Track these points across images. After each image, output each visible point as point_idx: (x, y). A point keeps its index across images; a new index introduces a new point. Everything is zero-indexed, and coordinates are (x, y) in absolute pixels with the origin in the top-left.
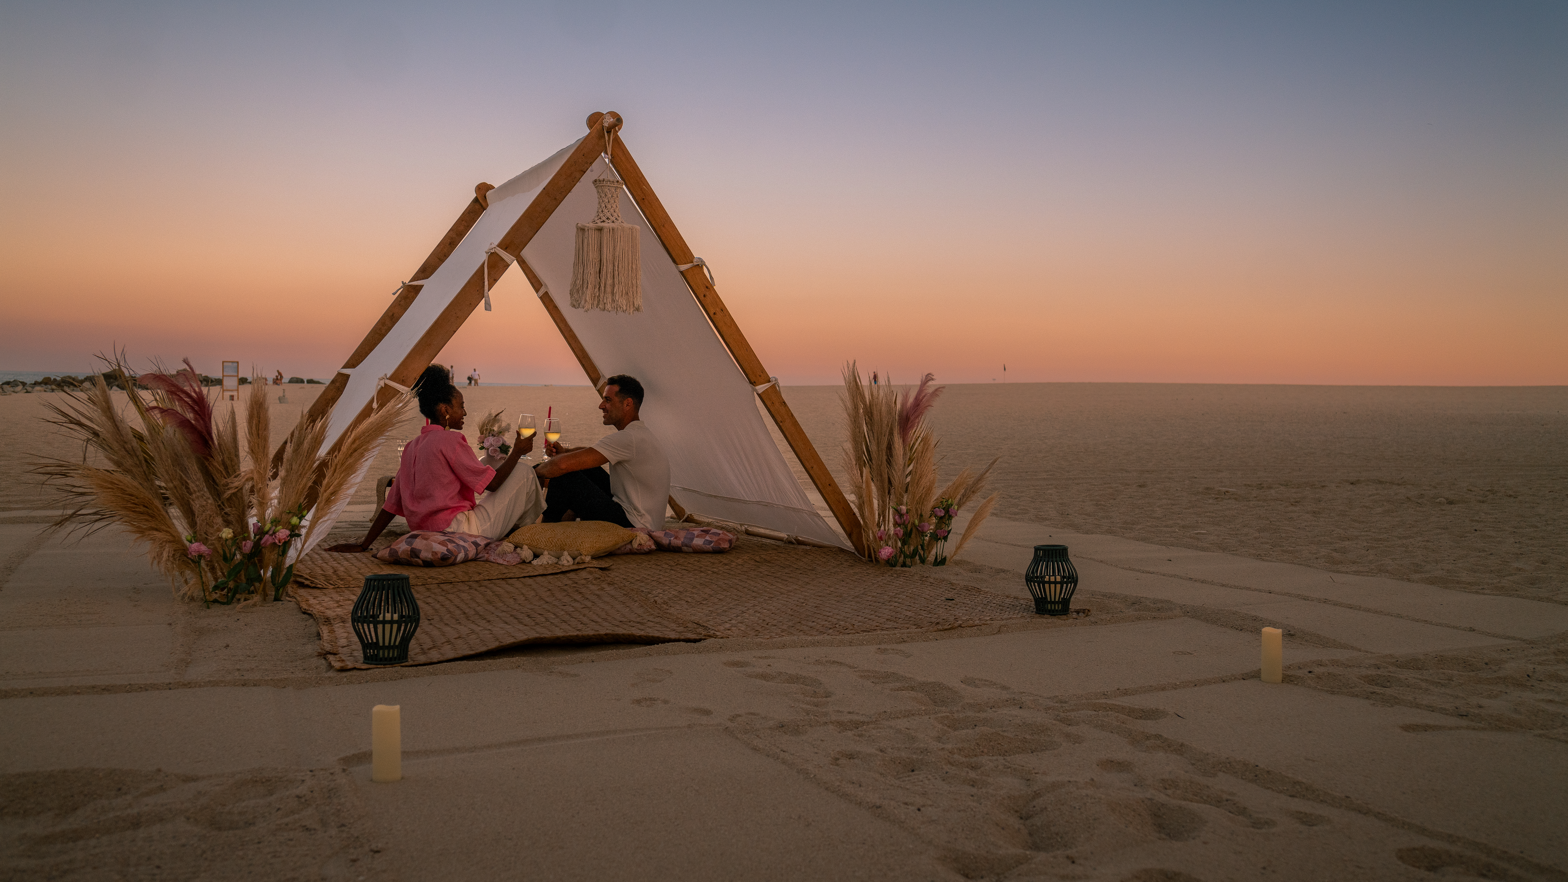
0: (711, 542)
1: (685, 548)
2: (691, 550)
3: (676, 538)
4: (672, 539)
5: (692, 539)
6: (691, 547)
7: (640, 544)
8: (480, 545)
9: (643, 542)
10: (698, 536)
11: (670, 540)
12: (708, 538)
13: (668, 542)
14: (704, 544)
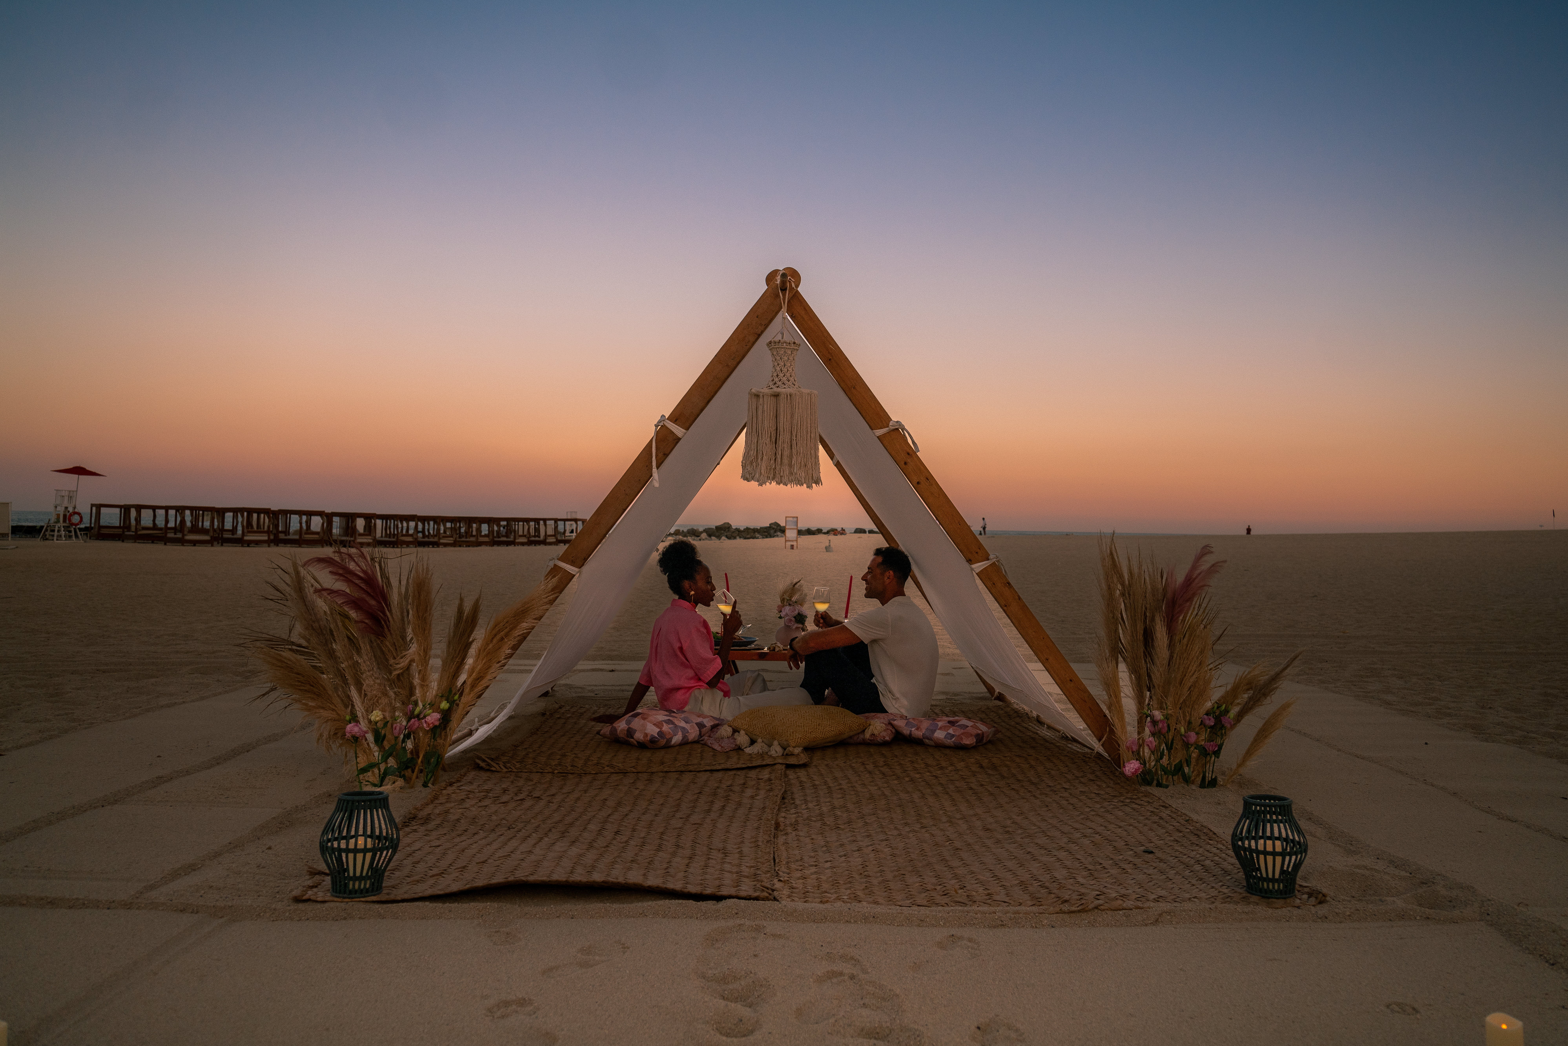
0: (953, 736)
1: (927, 741)
2: (932, 743)
3: (917, 729)
4: (913, 729)
5: (934, 731)
6: (932, 740)
7: (873, 735)
8: (706, 726)
9: (876, 732)
10: (941, 729)
11: (911, 731)
12: (951, 731)
13: (908, 732)
14: (945, 737)
